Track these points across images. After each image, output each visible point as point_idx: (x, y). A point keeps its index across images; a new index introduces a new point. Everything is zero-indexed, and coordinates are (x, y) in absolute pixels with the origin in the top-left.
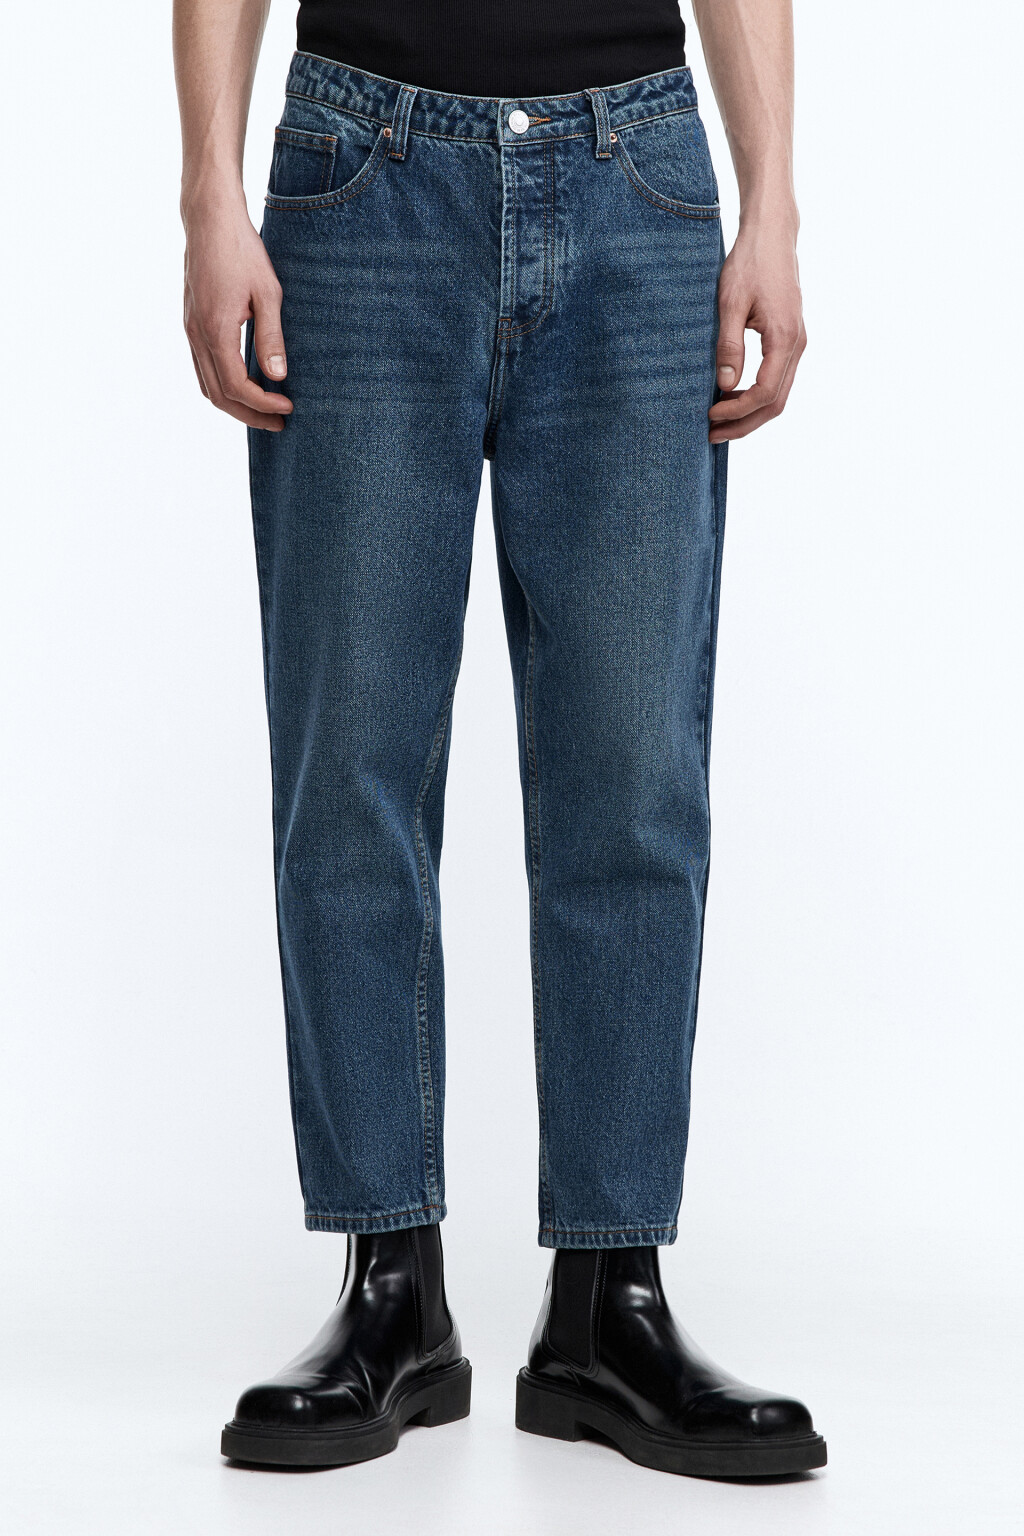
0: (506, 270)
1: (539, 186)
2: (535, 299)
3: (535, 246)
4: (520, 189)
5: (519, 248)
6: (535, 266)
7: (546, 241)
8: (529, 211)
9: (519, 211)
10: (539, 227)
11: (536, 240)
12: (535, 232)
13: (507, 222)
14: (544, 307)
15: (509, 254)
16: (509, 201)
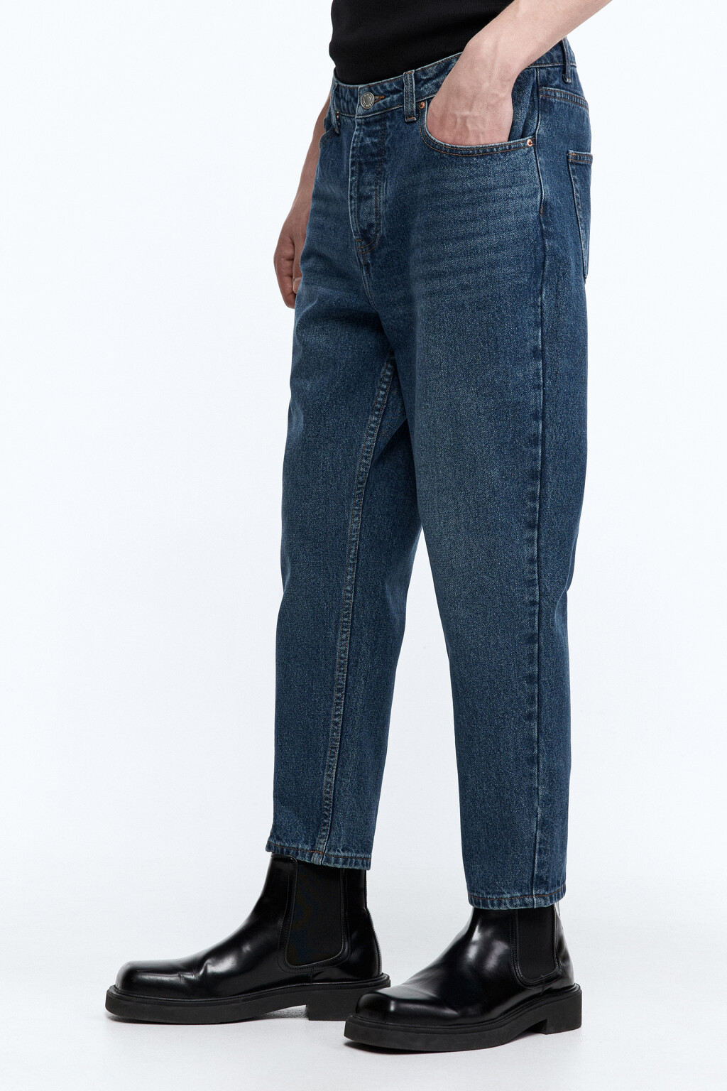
0: (351, 205)
1: (374, 144)
2: (371, 226)
3: (368, 188)
4: (361, 147)
5: (358, 190)
6: (369, 202)
7: (377, 184)
8: (367, 163)
9: (360, 163)
10: (373, 173)
11: (370, 184)
12: (369, 177)
13: (352, 171)
14: (377, 232)
15: (353, 194)
16: (353, 156)
